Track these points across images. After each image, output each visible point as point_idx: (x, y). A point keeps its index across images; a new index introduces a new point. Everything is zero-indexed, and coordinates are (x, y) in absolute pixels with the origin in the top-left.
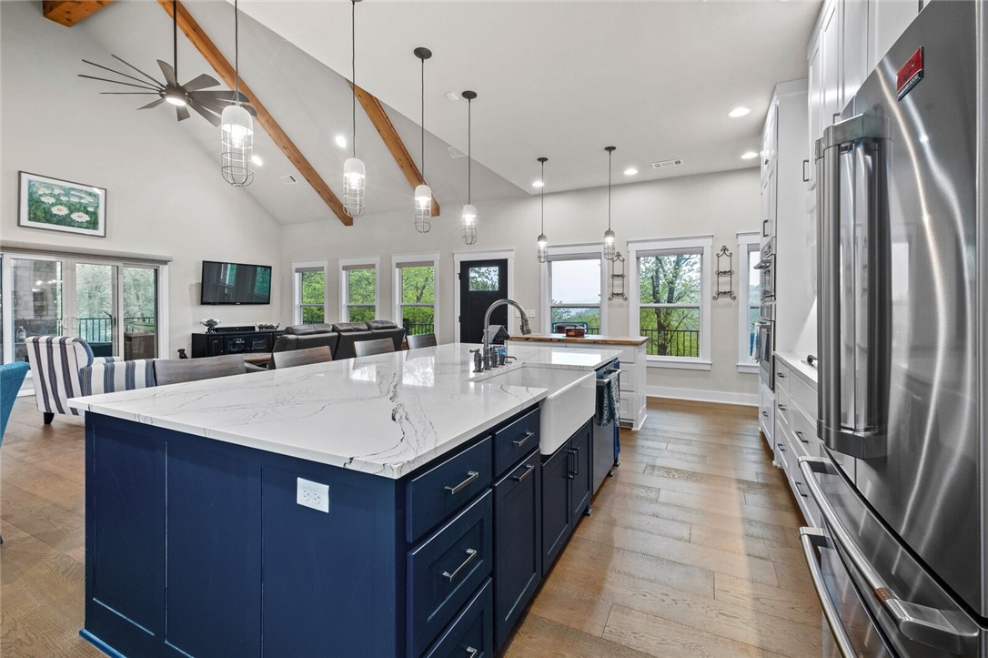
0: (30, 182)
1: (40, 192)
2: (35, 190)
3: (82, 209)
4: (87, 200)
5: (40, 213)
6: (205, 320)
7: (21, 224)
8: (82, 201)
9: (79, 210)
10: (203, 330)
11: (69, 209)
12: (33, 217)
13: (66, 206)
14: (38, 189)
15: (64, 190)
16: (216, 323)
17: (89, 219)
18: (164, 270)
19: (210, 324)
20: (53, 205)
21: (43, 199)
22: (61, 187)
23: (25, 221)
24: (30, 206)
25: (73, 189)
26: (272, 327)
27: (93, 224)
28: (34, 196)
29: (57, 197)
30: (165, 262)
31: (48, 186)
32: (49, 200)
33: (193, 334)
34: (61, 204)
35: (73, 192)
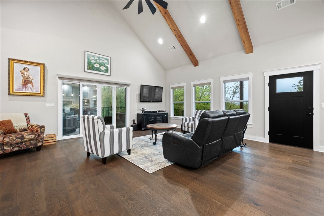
0: (88, 55)
1: (91, 59)
2: (89, 58)
3: (104, 65)
4: (105, 61)
5: (91, 67)
6: (141, 108)
7: (86, 71)
8: (104, 62)
9: (102, 66)
10: (141, 112)
11: (100, 65)
12: (89, 69)
13: (99, 64)
14: (90, 57)
15: (98, 58)
16: (145, 109)
17: (105, 69)
18: (128, 89)
19: (143, 110)
20: (95, 63)
21: (92, 61)
22: (97, 57)
23: (86, 70)
24: (88, 64)
25: (101, 57)
26: (163, 111)
27: (107, 71)
28: (89, 60)
29: (96, 60)
30: (129, 85)
31: (94, 56)
32: (94, 62)
33: (137, 114)
34: (97, 63)
35: (101, 59)
